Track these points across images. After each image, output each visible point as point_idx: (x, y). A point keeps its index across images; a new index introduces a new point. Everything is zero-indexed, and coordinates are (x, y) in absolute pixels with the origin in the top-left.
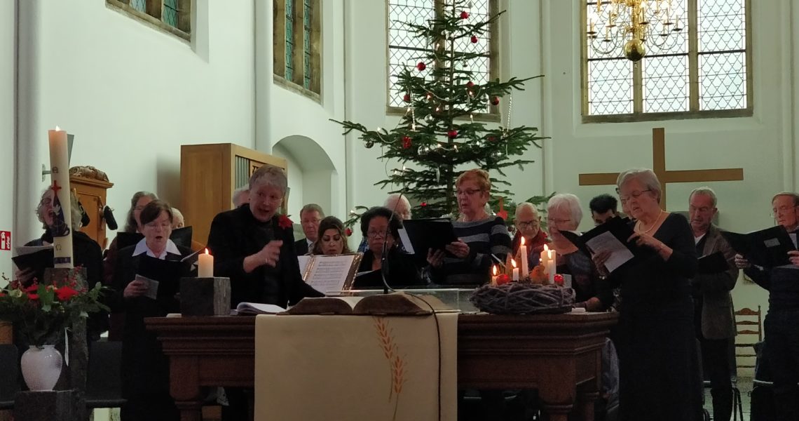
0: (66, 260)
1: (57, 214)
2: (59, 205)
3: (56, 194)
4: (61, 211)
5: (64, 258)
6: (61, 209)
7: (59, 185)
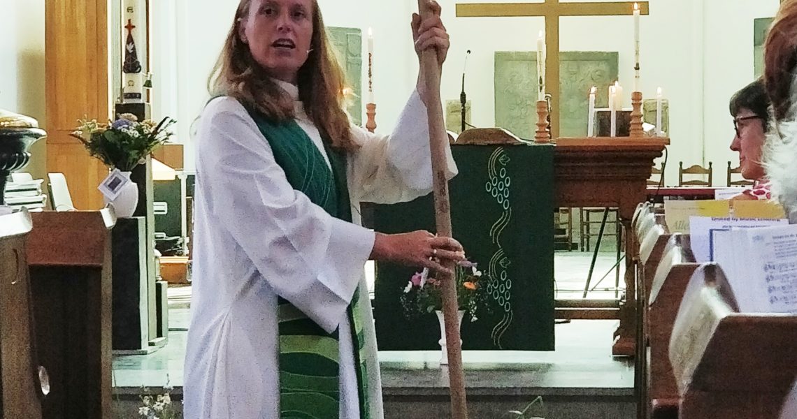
0: (138, 96)
1: (131, 51)
2: (133, 43)
3: (130, 32)
4: (134, 49)
5: (136, 94)
6: (134, 46)
7: (133, 24)
